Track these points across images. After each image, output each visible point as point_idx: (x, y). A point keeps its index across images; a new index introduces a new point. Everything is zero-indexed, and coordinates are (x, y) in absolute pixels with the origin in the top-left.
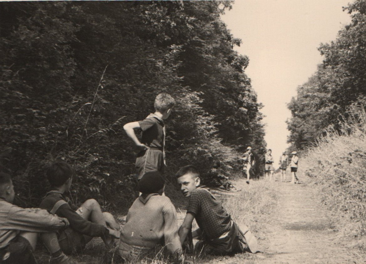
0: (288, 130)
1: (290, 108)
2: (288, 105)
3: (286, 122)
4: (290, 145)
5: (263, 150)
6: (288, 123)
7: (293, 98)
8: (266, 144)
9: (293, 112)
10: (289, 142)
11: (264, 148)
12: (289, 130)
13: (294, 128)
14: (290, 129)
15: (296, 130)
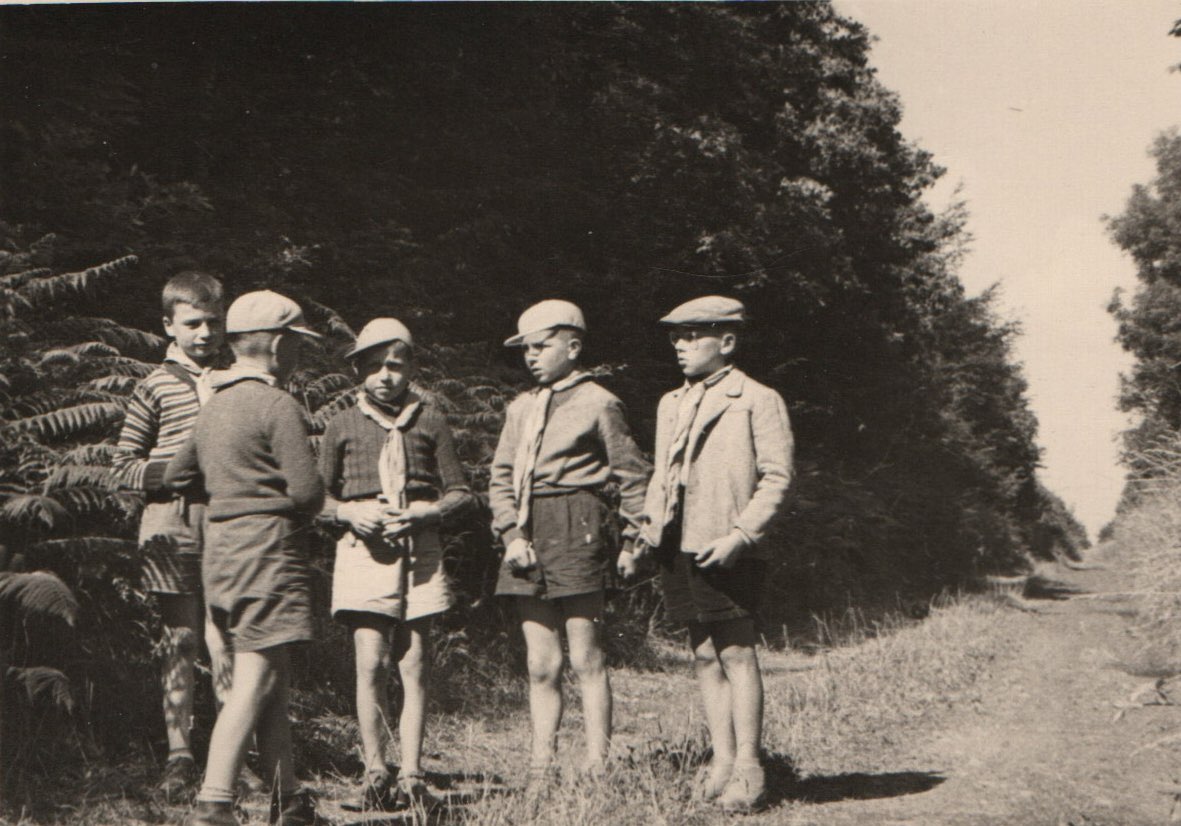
0: (1119, 346)
1: (1127, 240)
2: (1114, 225)
3: (1112, 308)
4: (1136, 418)
5: (1015, 447)
6: (1122, 316)
7: (1139, 190)
8: (1035, 422)
9: (1144, 257)
10: (1127, 403)
11: (1022, 440)
12: (1127, 347)
13: (1153, 334)
14: (1129, 340)
15: (1160, 345)
